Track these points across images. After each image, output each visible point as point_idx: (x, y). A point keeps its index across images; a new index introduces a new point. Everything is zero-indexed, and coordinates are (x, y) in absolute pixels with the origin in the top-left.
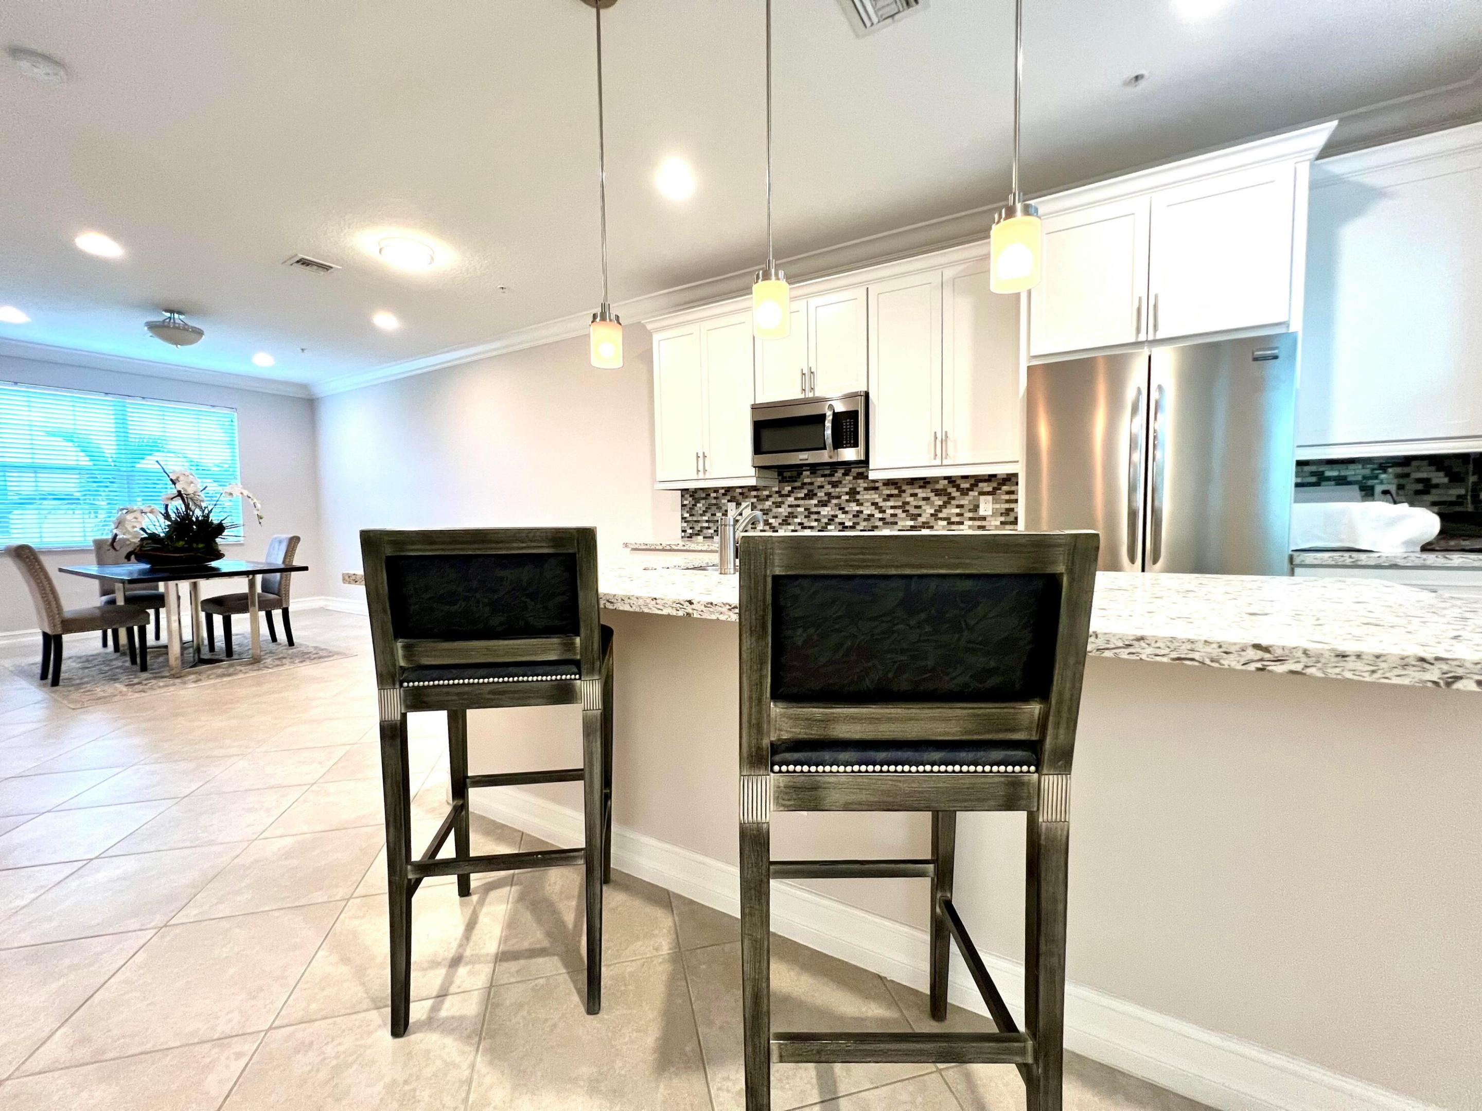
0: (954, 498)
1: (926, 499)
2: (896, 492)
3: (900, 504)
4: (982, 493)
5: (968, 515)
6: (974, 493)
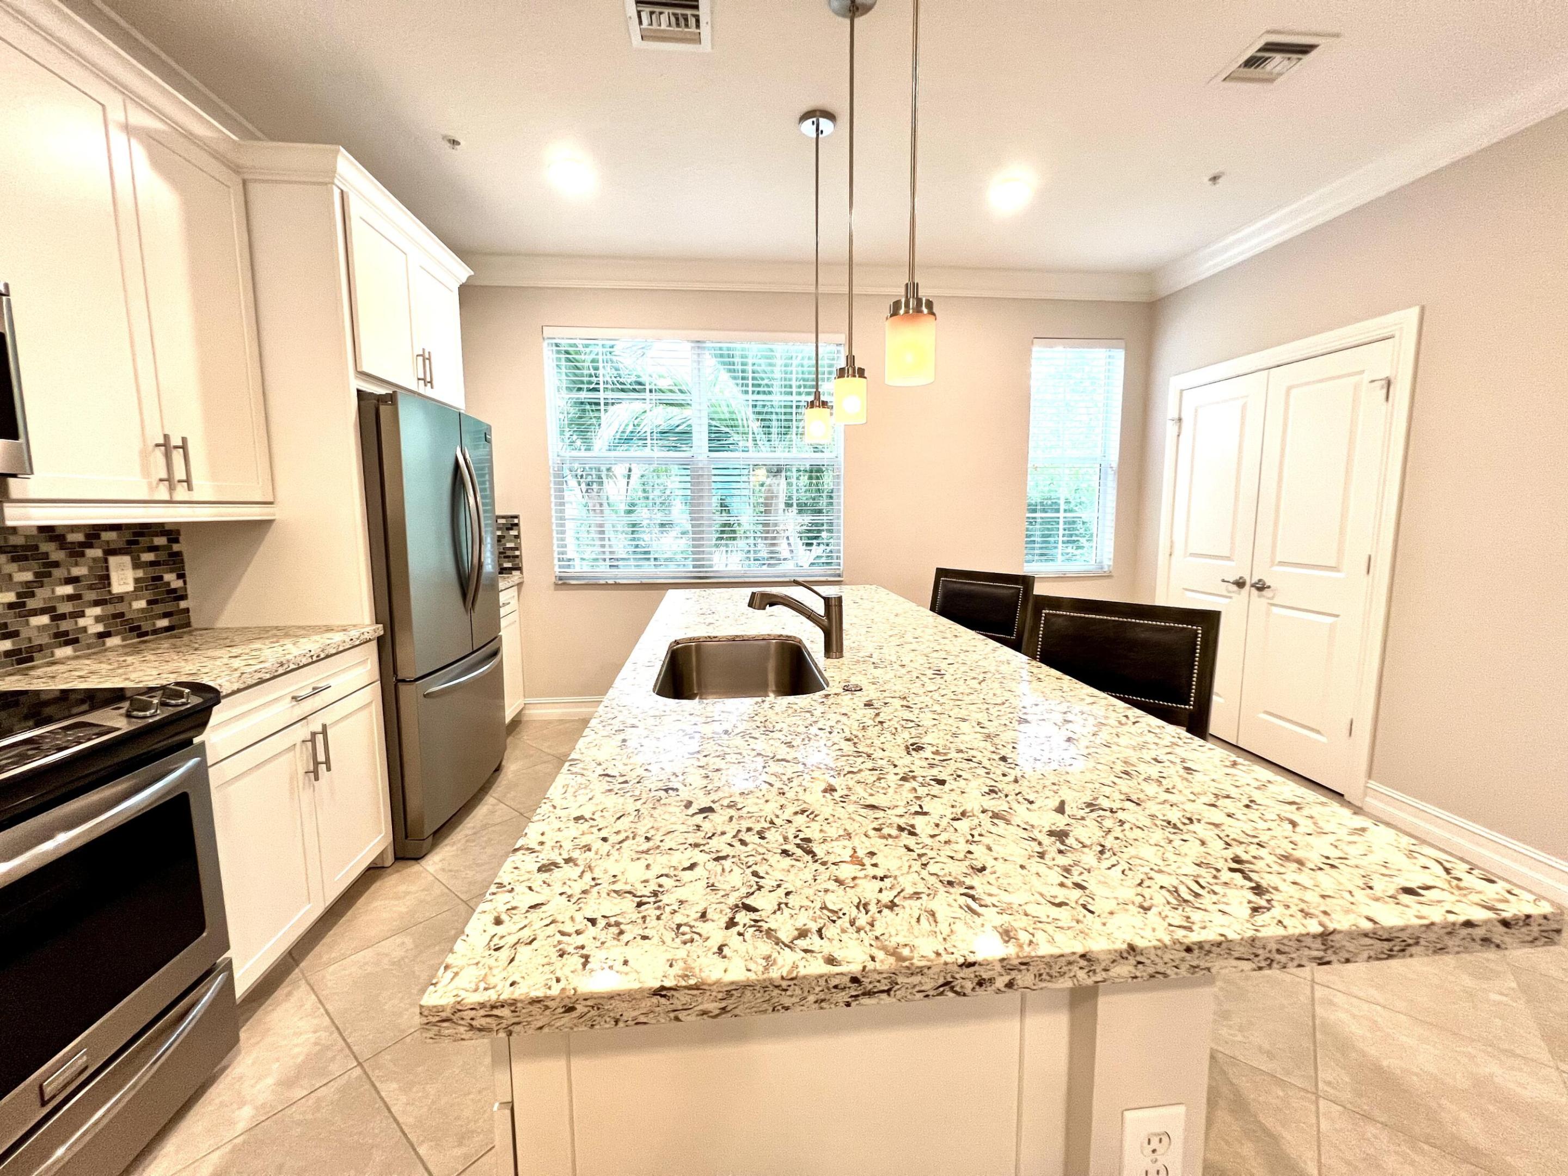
0: (56, 564)
4: (111, 552)
5: (91, 596)
6: (95, 553)
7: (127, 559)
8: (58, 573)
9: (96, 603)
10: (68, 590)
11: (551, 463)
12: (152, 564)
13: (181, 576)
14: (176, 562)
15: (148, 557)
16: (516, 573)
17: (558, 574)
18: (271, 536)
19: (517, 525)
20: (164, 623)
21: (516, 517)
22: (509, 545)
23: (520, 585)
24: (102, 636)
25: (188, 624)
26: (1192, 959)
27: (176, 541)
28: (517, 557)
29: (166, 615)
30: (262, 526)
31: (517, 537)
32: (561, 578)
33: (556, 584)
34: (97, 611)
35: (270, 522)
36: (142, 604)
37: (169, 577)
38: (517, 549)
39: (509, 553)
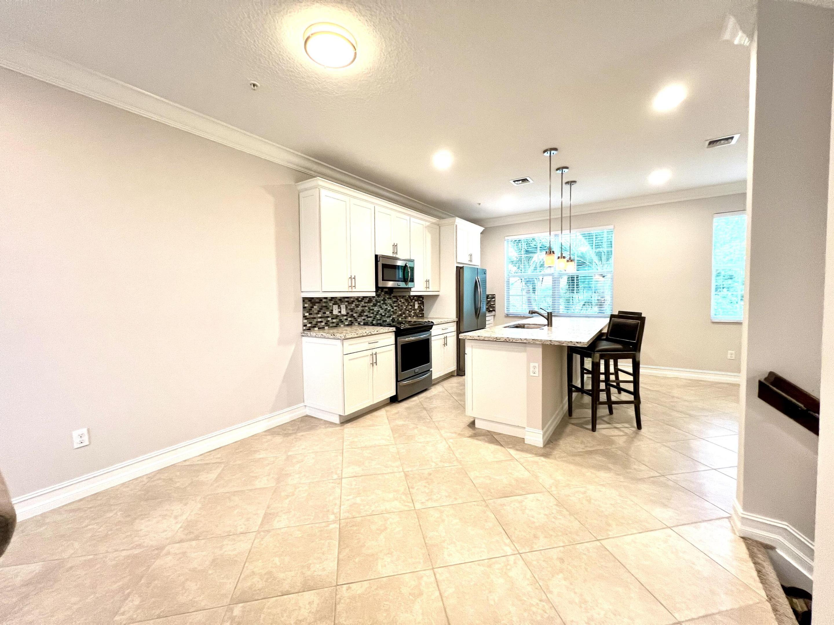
1: (403, 303)
2: (396, 300)
3: (397, 305)
4: (415, 301)
5: (413, 308)
6: (414, 301)
7: (417, 302)
8: (410, 304)
9: (413, 310)
10: (410, 307)
11: (506, 278)
12: (420, 303)
13: (423, 306)
14: (422, 303)
15: (419, 302)
16: (494, 312)
17: (506, 313)
18: (439, 299)
19: (495, 297)
20: (420, 315)
21: (495, 295)
22: (492, 303)
23: (494, 316)
24: (414, 316)
25: (423, 316)
26: (534, 341)
27: (423, 299)
28: (494, 307)
29: (421, 314)
30: (438, 296)
31: (494, 301)
32: (507, 314)
33: (505, 316)
34: (413, 311)
35: (438, 295)
36: (418, 311)
37: (422, 306)
38: (494, 305)
39: (492, 306)
